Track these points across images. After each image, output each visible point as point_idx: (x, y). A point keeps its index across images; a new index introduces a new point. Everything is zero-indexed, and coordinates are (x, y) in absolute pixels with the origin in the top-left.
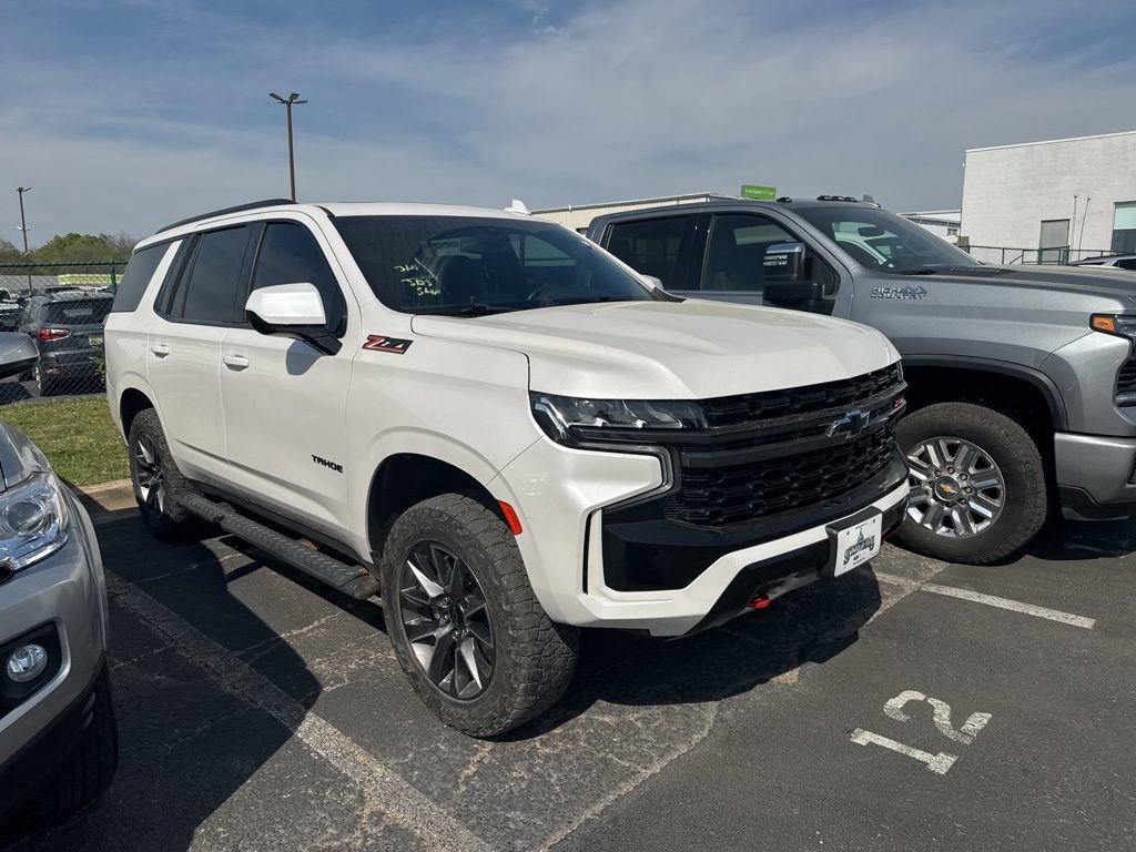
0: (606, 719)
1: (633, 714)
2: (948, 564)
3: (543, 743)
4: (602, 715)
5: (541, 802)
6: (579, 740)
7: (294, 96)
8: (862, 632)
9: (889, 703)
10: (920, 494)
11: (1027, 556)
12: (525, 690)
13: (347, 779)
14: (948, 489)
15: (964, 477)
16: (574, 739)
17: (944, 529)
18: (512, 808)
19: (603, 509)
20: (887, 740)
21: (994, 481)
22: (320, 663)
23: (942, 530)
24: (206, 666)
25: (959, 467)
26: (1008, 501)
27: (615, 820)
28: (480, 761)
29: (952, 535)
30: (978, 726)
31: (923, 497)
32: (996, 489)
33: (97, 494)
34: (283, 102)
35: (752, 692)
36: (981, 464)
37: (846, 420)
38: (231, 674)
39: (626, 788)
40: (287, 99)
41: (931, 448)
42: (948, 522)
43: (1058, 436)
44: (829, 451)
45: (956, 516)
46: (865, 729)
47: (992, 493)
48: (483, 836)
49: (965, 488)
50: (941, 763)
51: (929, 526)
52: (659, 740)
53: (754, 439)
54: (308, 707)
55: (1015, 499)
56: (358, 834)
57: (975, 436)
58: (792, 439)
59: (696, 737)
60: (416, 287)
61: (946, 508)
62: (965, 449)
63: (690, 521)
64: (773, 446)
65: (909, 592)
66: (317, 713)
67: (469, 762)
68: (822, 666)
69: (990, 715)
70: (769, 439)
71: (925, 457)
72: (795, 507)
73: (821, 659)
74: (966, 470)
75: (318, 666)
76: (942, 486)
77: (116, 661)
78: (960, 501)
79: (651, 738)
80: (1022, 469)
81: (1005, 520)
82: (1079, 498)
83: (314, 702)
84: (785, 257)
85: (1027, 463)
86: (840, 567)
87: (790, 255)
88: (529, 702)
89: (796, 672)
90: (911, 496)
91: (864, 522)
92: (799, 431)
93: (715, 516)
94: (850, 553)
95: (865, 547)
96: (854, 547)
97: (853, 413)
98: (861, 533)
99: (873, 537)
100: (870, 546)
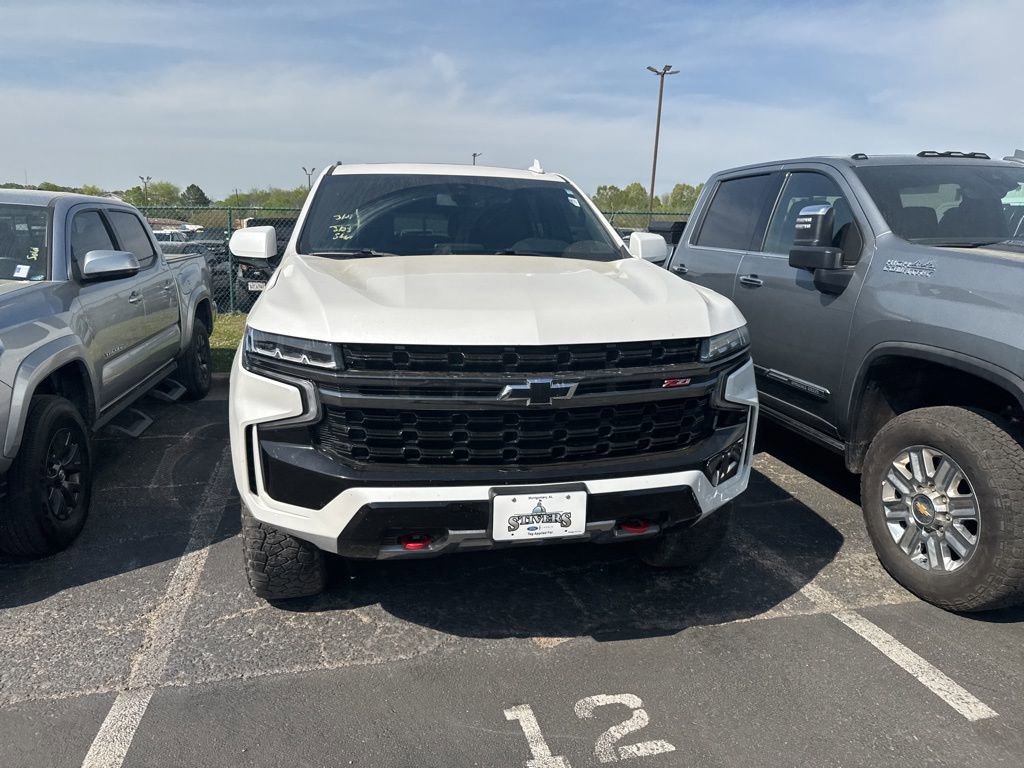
2: (917, 599)
3: (297, 618)
4: (366, 615)
5: (234, 654)
7: (668, 68)
9: (594, 698)
10: (902, 510)
13: (164, 594)
14: (923, 508)
15: (943, 500)
16: (320, 624)
17: (922, 556)
18: (213, 650)
19: (258, 425)
20: (534, 725)
21: (971, 511)
23: (919, 557)
25: (938, 485)
26: (982, 541)
27: (249, 687)
28: (244, 614)
29: (926, 566)
30: (642, 753)
31: (903, 514)
32: (974, 522)
34: (658, 73)
35: (499, 641)
36: (963, 488)
37: (528, 387)
40: (661, 71)
41: (915, 458)
45: (931, 544)
46: (532, 708)
47: (970, 526)
48: (170, 660)
49: (945, 514)
50: (544, 763)
51: (906, 550)
52: (372, 648)
53: (391, 387)
54: (214, 542)
57: (957, 453)
60: (337, 232)
61: (924, 532)
62: (946, 465)
64: (419, 398)
65: (814, 612)
66: (212, 548)
67: (238, 611)
68: (599, 643)
69: (674, 749)
71: (909, 467)
74: (946, 491)
76: (919, 504)
78: (938, 527)
81: (980, 564)
83: (222, 541)
84: (810, 220)
85: (1006, 496)
86: (501, 532)
87: (815, 217)
88: (260, 576)
89: (565, 640)
90: (892, 510)
91: (548, 495)
92: (459, 389)
93: (356, 453)
94: (520, 522)
95: (550, 521)
96: (527, 517)
97: (536, 381)
98: (539, 505)
99: (568, 515)
100: (561, 522)
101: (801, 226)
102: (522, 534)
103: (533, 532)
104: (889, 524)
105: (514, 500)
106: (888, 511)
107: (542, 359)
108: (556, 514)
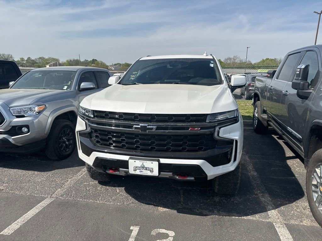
4: (119, 190)
9: (161, 229)
16: (106, 190)
19: (79, 131)
20: (136, 233)
23: (321, 209)
27: (76, 203)
28: (90, 183)
31: (317, 190)
34: (318, 14)
37: (140, 126)
46: (140, 227)
48: (65, 192)
51: (317, 205)
60: (131, 77)
84: (299, 70)
86: (131, 171)
89: (167, 210)
91: (145, 161)
92: (121, 126)
93: (98, 142)
94: (137, 168)
95: (147, 170)
96: (139, 167)
97: (142, 125)
98: (143, 164)
99: (152, 169)
100: (150, 170)
101: (297, 72)
102: (138, 172)
103: (142, 172)
104: (313, 193)
105: (135, 162)
106: (313, 188)
107: (145, 118)
108: (148, 168)
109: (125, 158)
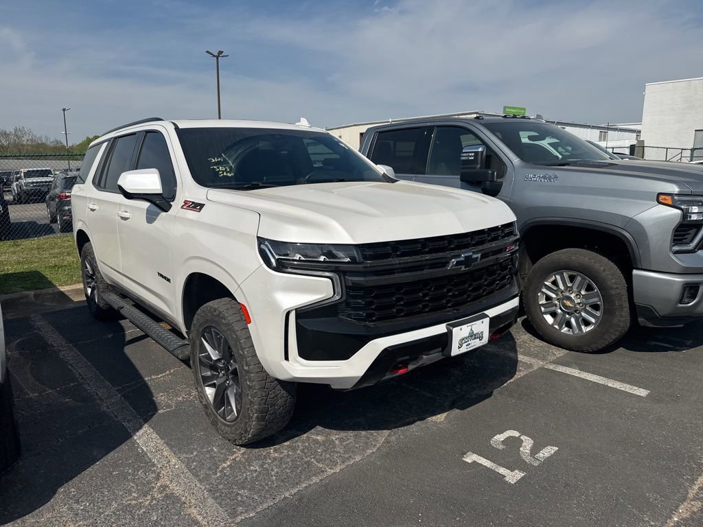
0: (319, 438)
1: (335, 436)
2: (568, 351)
3: (275, 451)
4: (318, 435)
5: (261, 485)
6: (297, 450)
7: (221, 52)
8: (495, 392)
9: (495, 437)
10: (552, 306)
11: (621, 348)
12: (257, 418)
13: (154, 465)
14: (568, 303)
15: (578, 297)
16: (294, 449)
17: (566, 329)
18: (243, 488)
19: (296, 309)
20: (485, 460)
21: (596, 299)
22: (162, 396)
23: (565, 330)
24: (97, 394)
25: (575, 289)
26: (604, 313)
27: (300, 500)
28: (234, 459)
29: (571, 333)
30: (547, 455)
31: (553, 308)
32: (598, 304)
33: (68, 291)
34: (214, 56)
35: (413, 426)
36: (589, 288)
37: (462, 259)
38: (108, 399)
39: (315, 480)
40: (216, 54)
41: (558, 277)
42: (569, 325)
43: (635, 272)
44: (449, 278)
45: (573, 320)
46: (474, 453)
47: (596, 307)
48: (220, 504)
49: (579, 304)
50: (513, 476)
51: (557, 327)
52: (345, 452)
53: (394, 269)
54: (146, 421)
55: (609, 312)
56: (149, 497)
57: (585, 271)
58: (423, 270)
59: (369, 451)
60: (219, 171)
61: (567, 316)
62: (579, 279)
63: (354, 319)
64: (407, 274)
65: (536, 368)
66: (150, 426)
67: (227, 459)
68: (462, 411)
69: (557, 448)
70: (404, 270)
71: (555, 283)
72: (427, 312)
73: (462, 408)
74: (580, 292)
75: (160, 398)
76: (565, 301)
77: (48, 389)
78: (576, 311)
79: (341, 451)
80: (613, 292)
81: (603, 324)
82: (648, 312)
83: (151, 418)
84: (473, 154)
85: (617, 288)
86: (455, 350)
87: (476, 153)
88: (261, 425)
89: (445, 414)
90: (545, 308)
92: (427, 265)
93: (367, 317)
94: (463, 342)
95: (475, 338)
96: (466, 338)
97: (466, 255)
98: (471, 329)
99: (482, 332)
100: (479, 338)
101: (464, 158)
102: (464, 349)
103: (468, 347)
104: (544, 316)
105: (461, 329)
106: (543, 309)
107: (465, 241)
108: (478, 334)
109: (441, 329)
